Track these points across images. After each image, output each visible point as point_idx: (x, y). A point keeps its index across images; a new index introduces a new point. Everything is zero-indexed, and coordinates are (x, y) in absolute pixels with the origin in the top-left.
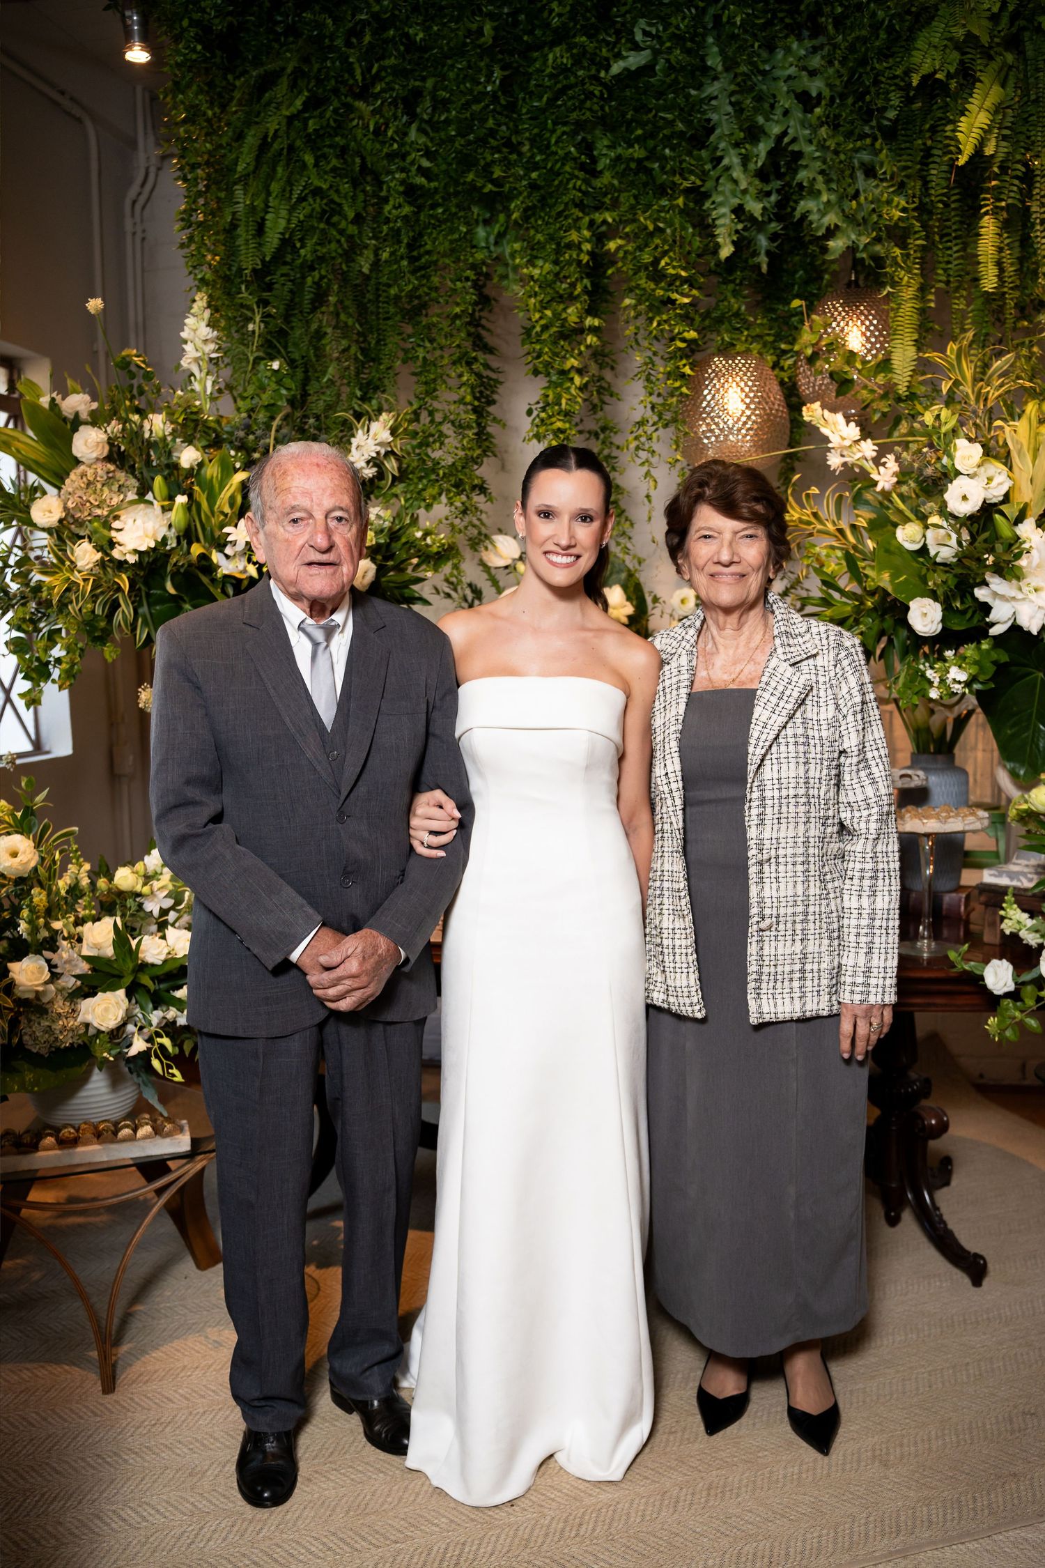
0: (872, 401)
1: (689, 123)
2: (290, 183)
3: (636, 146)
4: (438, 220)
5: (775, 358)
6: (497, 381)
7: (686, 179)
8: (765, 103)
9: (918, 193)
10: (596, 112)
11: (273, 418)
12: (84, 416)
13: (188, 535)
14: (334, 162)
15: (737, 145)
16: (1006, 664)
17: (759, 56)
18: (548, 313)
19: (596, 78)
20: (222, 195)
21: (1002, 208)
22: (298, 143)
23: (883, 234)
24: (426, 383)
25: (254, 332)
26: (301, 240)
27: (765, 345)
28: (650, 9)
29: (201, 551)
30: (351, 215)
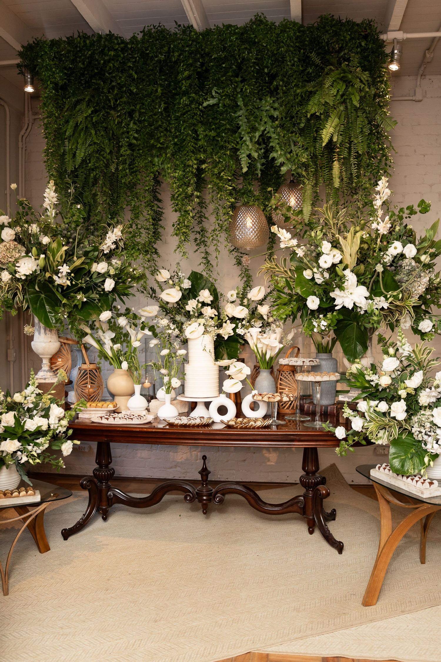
0: (296, 225)
1: (231, 125)
2: (86, 140)
3: (213, 132)
4: (140, 155)
5: (263, 207)
6: (162, 212)
7: (230, 145)
8: (258, 119)
9: (312, 152)
10: (197, 120)
11: (77, 226)
12: (6, 224)
13: (44, 269)
15: (248, 133)
16: (342, 320)
17: (256, 102)
18: (181, 190)
19: (198, 108)
20: (60, 142)
21: (341, 158)
22: (89, 126)
23: (300, 166)
24: (135, 214)
25: (70, 192)
26: (89, 160)
27: (260, 203)
28: (218, 83)
29: (50, 275)
30: (108, 151)
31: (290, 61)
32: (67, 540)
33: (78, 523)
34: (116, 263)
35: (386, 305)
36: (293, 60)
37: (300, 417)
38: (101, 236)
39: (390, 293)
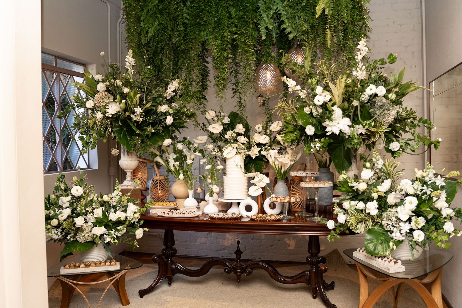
0: (300, 76)
1: (253, 7)
2: (154, 21)
3: (241, 12)
4: (191, 30)
6: (208, 70)
7: (253, 20)
9: (311, 23)
12: (100, 80)
13: (125, 110)
14: (166, 16)
15: (265, 12)
16: (332, 143)
18: (219, 53)
20: (138, 24)
21: (332, 27)
22: (157, 12)
23: (302, 34)
24: (188, 71)
25: (145, 58)
26: (157, 35)
27: (276, 61)
29: (129, 114)
30: (170, 29)
32: (142, 297)
33: (151, 286)
34: (175, 106)
35: (363, 132)
37: (305, 214)
38: (164, 87)
39: (365, 121)
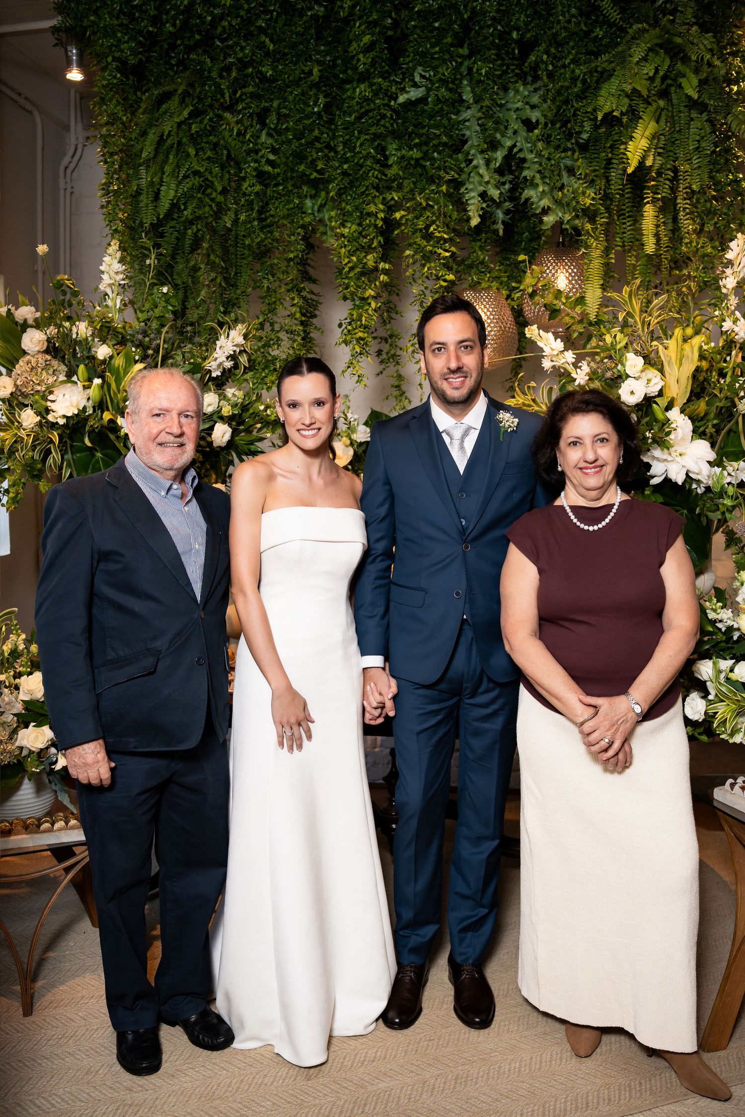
0: (573, 324)
1: (450, 137)
2: (178, 167)
3: (415, 150)
4: (280, 194)
5: (508, 293)
6: (318, 302)
7: (448, 173)
8: (501, 125)
9: (603, 187)
10: (387, 128)
11: (163, 326)
12: (30, 322)
13: (101, 406)
14: (209, 153)
15: (482, 152)
17: (497, 94)
18: (354, 259)
19: (388, 105)
20: (131, 172)
21: (658, 199)
22: (184, 140)
23: (580, 214)
24: (269, 304)
25: (150, 265)
26: (184, 204)
27: (501, 284)
28: (425, 59)
29: (110, 417)
30: (219, 188)
31: (563, 15)
34: (234, 395)
36: (568, 11)
38: (206, 345)
